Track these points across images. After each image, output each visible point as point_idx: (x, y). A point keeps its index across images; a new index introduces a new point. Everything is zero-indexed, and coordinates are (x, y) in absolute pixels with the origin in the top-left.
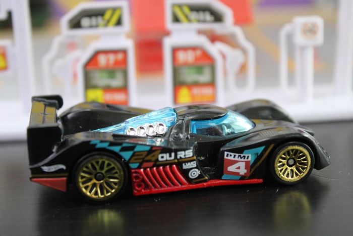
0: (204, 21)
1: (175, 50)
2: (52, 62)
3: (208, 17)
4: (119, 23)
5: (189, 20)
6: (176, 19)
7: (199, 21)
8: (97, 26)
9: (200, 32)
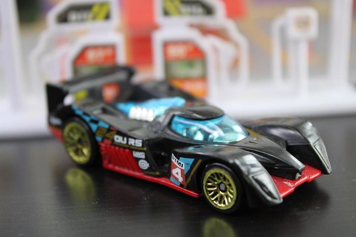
1: (166, 45)
2: (40, 58)
4: (108, 17)
9: (192, 26)
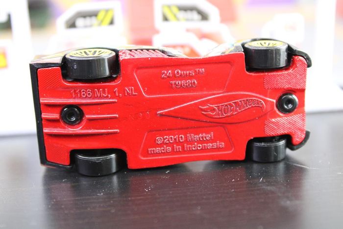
0: (192, 20)
3: (195, 16)
4: (112, 23)
5: (178, 19)
6: (166, 19)
7: (187, 20)
8: (91, 26)
9: (188, 30)
